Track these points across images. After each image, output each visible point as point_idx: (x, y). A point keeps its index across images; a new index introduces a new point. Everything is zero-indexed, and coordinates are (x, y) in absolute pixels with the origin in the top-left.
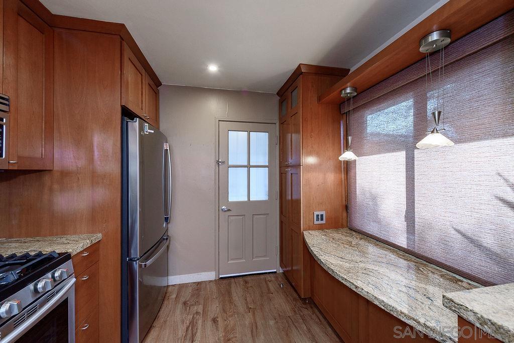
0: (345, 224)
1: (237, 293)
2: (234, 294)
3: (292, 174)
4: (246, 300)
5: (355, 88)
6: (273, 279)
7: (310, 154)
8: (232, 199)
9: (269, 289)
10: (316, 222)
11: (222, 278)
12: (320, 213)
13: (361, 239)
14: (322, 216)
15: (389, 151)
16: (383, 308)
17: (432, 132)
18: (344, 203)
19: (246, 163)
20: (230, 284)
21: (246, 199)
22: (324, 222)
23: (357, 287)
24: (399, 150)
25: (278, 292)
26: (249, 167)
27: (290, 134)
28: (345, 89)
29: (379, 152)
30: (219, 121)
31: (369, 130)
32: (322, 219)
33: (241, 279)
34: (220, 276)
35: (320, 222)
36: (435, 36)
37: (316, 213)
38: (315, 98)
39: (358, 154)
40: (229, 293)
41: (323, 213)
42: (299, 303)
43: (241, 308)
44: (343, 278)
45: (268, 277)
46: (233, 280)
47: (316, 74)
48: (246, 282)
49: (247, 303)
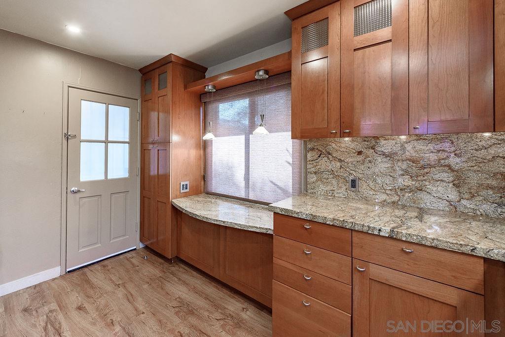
0: (202, 190)
1: (97, 277)
2: (94, 280)
3: (158, 150)
4: (111, 280)
5: (214, 87)
6: (134, 255)
7: (178, 133)
8: (85, 177)
9: (133, 264)
10: (182, 191)
11: (69, 272)
12: (185, 183)
13: (216, 198)
14: (186, 185)
15: (235, 135)
16: (240, 228)
17: (260, 126)
18: (202, 173)
19: (103, 139)
20: (84, 274)
21: (102, 177)
22: (188, 190)
23: (224, 222)
24: (241, 134)
25: (143, 264)
26: (106, 142)
27: (156, 113)
28: (208, 86)
29: (229, 135)
30: (69, 87)
31: (221, 117)
32: (186, 188)
33: (96, 266)
34: (68, 270)
35: (185, 191)
36: (261, 73)
37: (182, 184)
38: (182, 86)
39: (216, 136)
40: (88, 281)
41: (187, 183)
42: (166, 265)
43: (109, 287)
44: (214, 220)
45: (128, 255)
46: (86, 270)
47: (182, 65)
48: (104, 266)
49: (113, 282)
